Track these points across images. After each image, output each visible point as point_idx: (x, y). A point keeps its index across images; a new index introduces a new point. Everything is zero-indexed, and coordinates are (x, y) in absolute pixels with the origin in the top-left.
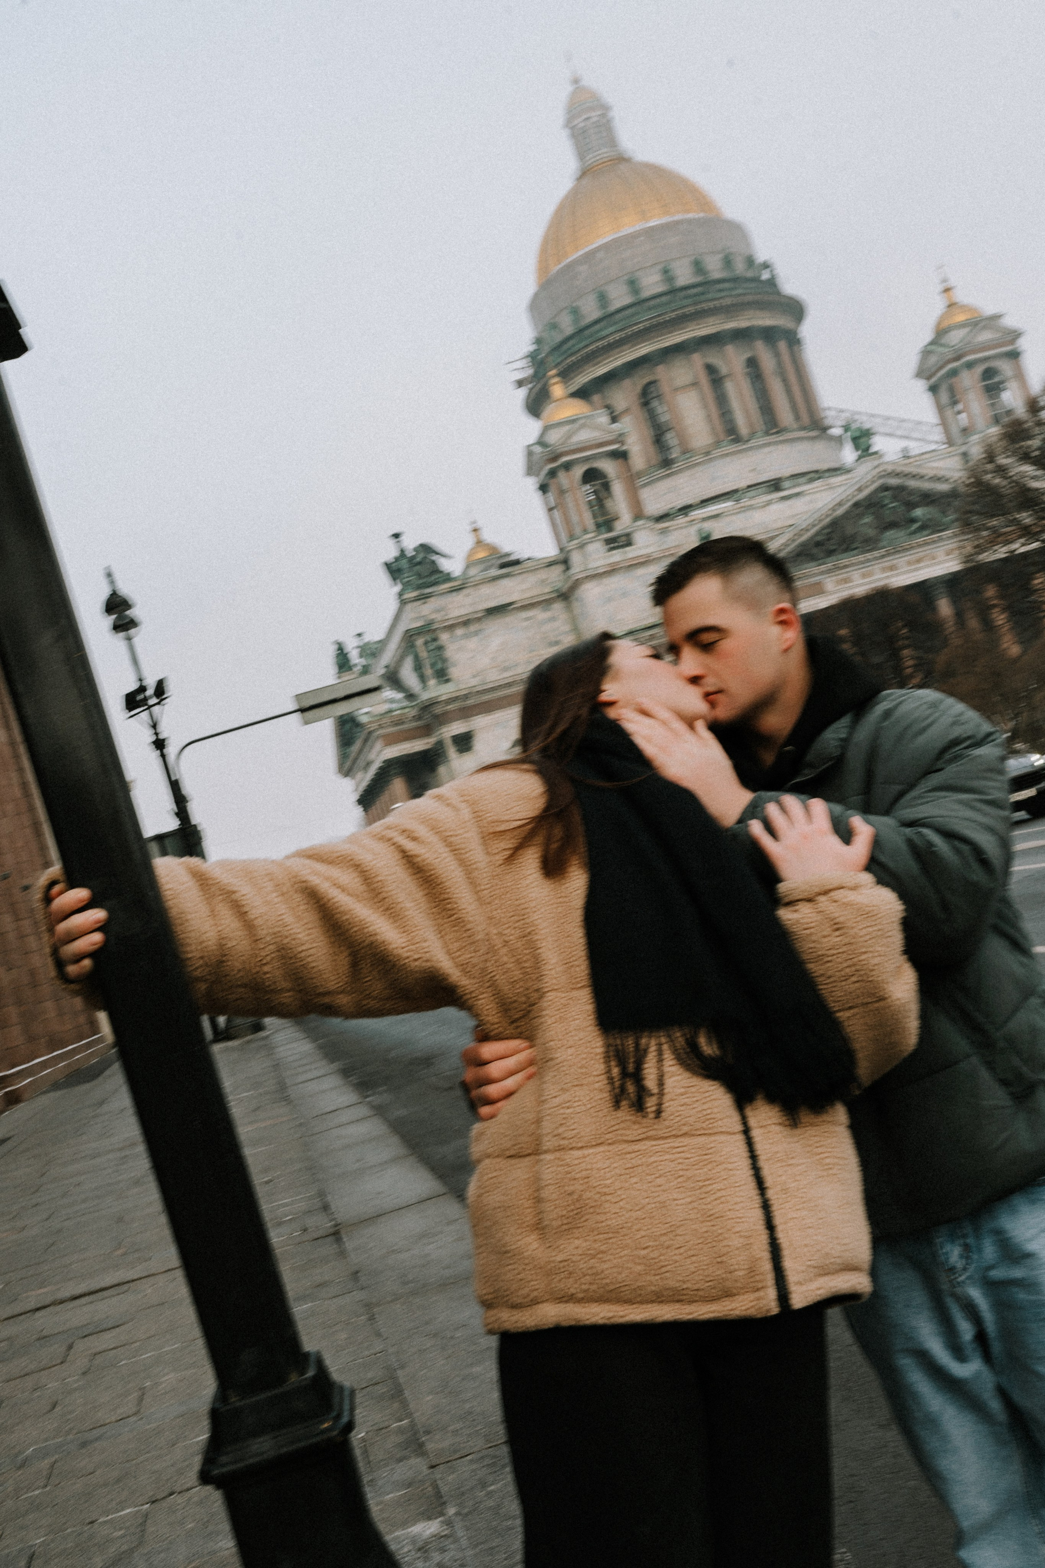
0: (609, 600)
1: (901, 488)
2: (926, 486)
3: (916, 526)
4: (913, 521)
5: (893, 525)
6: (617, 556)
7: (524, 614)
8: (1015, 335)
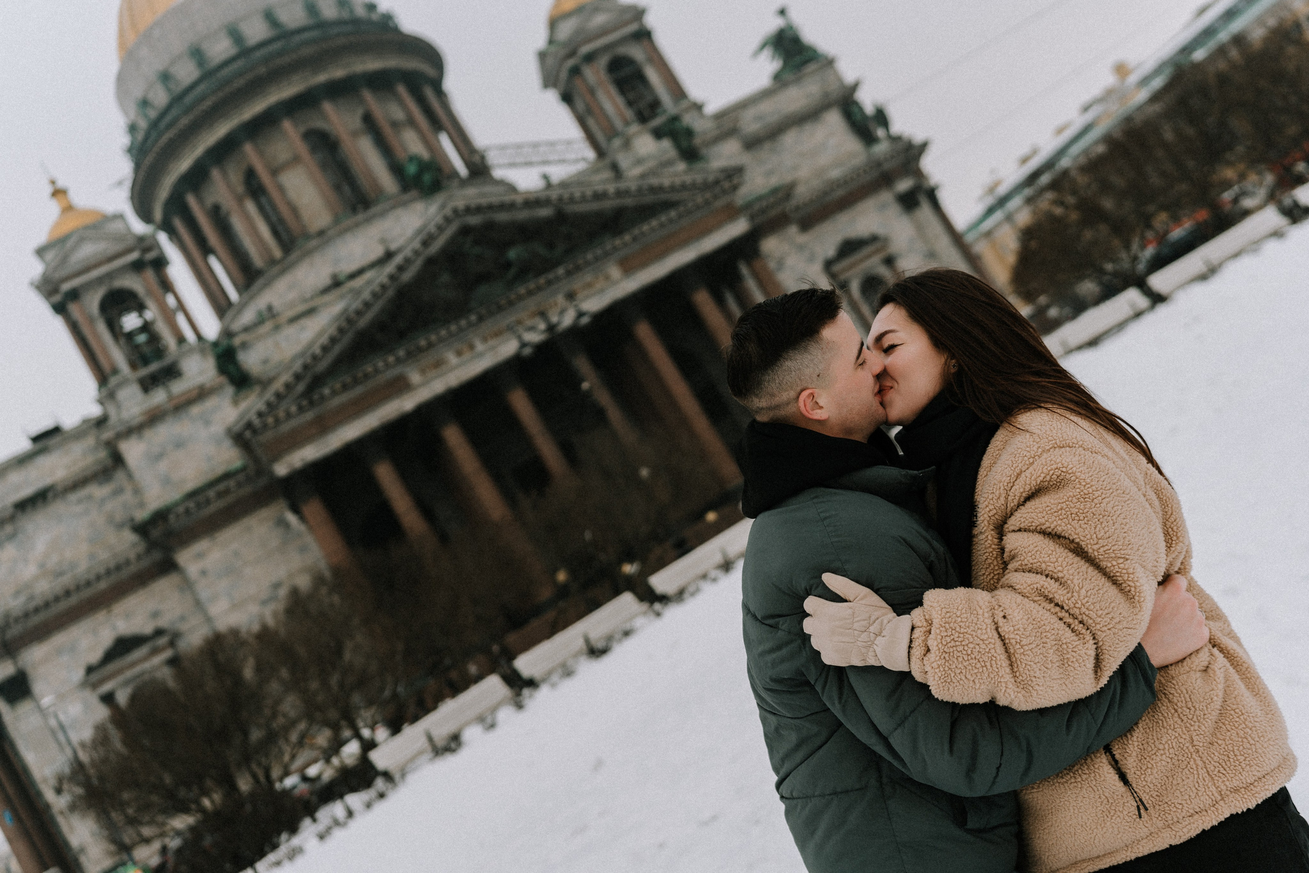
0: (159, 456)
1: (490, 226)
2: (522, 215)
3: (512, 272)
4: (508, 265)
5: (484, 278)
6: (159, 397)
7: (73, 497)
8: (638, 13)
